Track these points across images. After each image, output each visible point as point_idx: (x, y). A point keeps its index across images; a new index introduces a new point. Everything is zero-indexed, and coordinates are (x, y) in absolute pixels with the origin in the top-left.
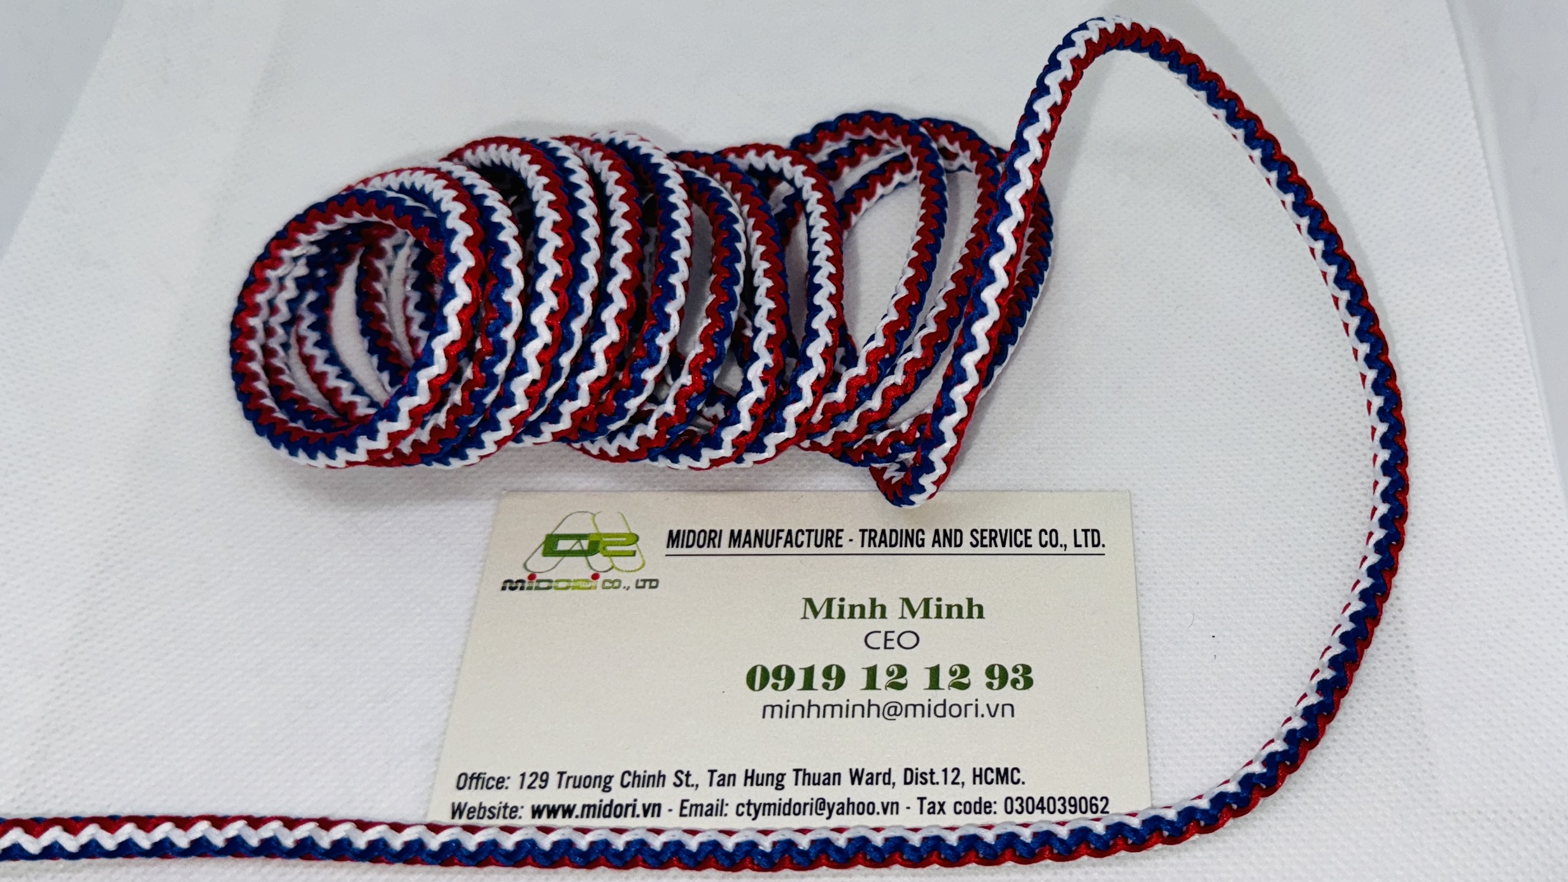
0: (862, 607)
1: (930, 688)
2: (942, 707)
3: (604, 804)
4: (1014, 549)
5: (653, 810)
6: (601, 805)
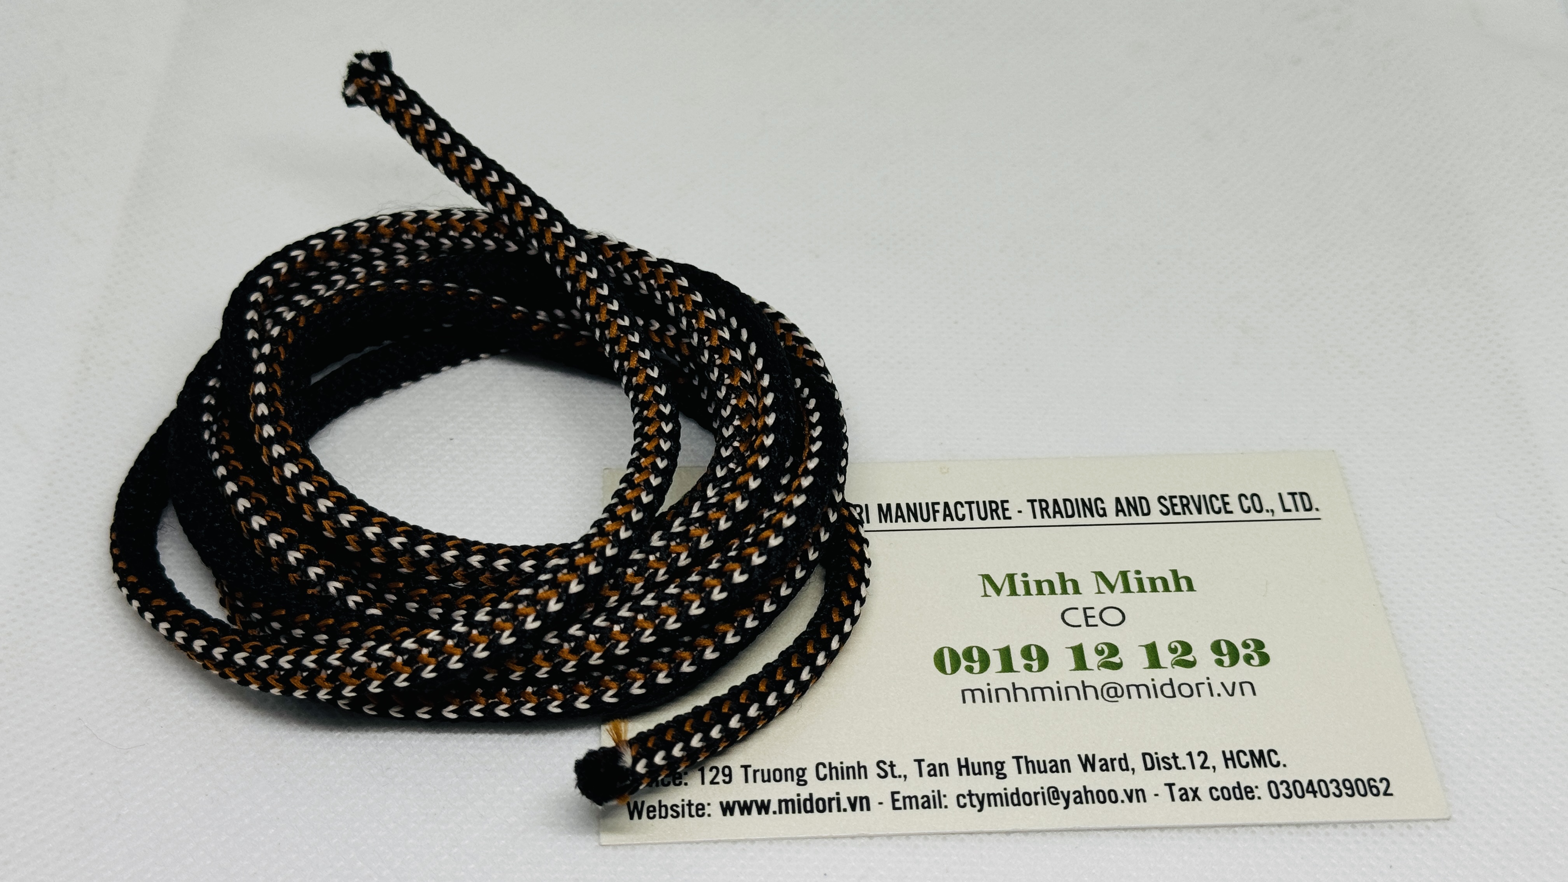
0: (1050, 583)
1: (1149, 668)
2: (1169, 686)
3: (802, 798)
4: (1213, 516)
5: (860, 803)
6: (799, 800)
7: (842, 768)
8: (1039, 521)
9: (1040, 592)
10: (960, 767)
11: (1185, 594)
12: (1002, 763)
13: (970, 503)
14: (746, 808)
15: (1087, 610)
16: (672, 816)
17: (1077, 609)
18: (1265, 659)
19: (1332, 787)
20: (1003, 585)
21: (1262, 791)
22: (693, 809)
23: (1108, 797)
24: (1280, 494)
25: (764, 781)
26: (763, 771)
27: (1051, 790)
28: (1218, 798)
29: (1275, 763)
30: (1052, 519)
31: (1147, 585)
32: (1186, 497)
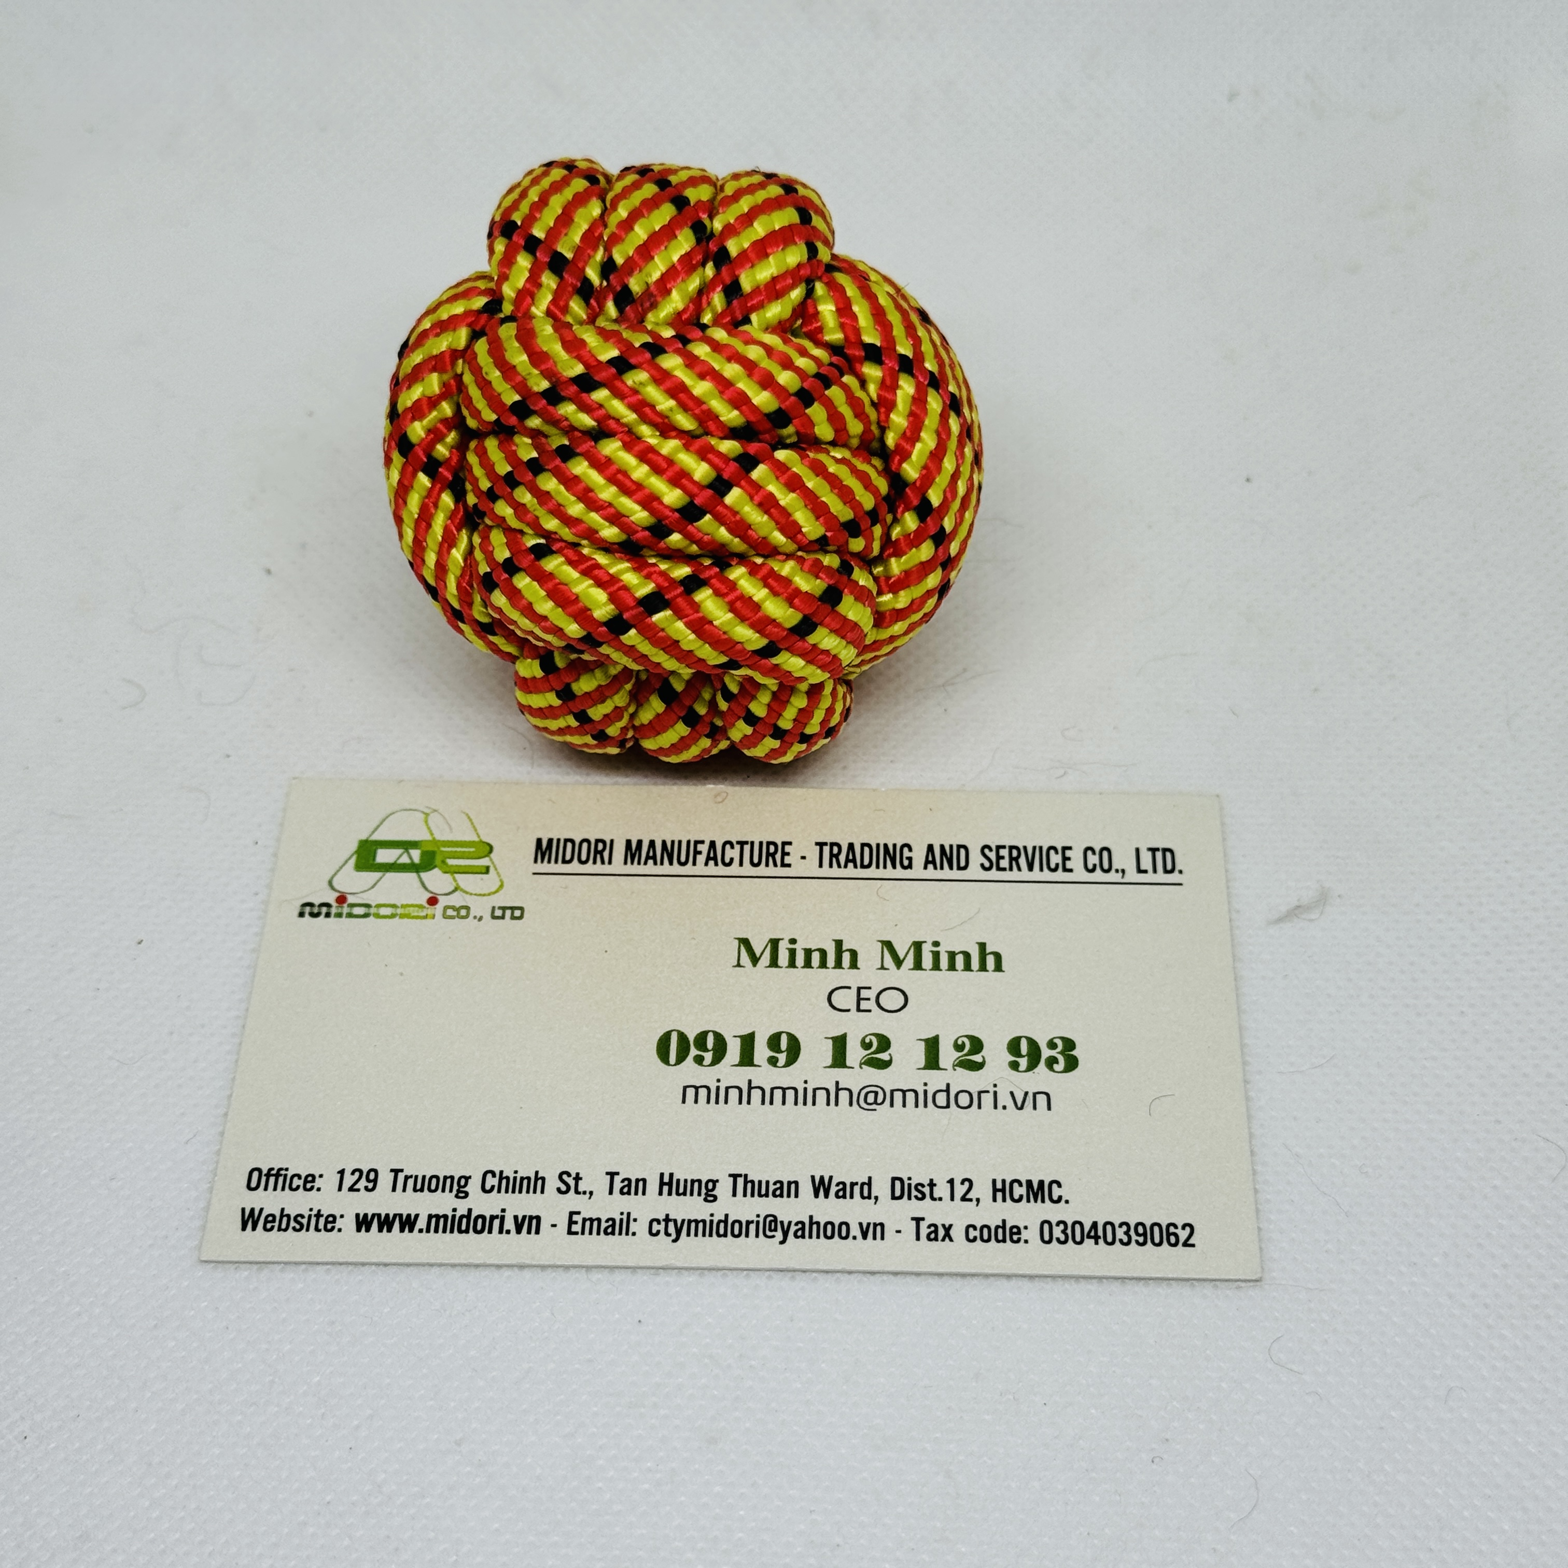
0: (823, 953)
1: (924, 1068)
2: (945, 1093)
3: (458, 1214)
4: (1047, 875)
5: (528, 1224)
7: (515, 1178)
8: (826, 871)
9: (808, 964)
10: (662, 1184)
11: (990, 975)
12: (715, 1182)
13: (742, 844)
14: (386, 1223)
15: (862, 991)
16: (294, 1229)
17: (849, 988)
18: (1072, 1064)
19: (1120, 1233)
20: (762, 954)
21: (1032, 1234)
22: (322, 1221)
23: (839, 1231)
24: (1137, 850)
25: (415, 1190)
26: (416, 1177)
27: (770, 1219)
28: (975, 1239)
29: (1055, 1198)
30: (843, 869)
31: (944, 962)
32: (1017, 848)
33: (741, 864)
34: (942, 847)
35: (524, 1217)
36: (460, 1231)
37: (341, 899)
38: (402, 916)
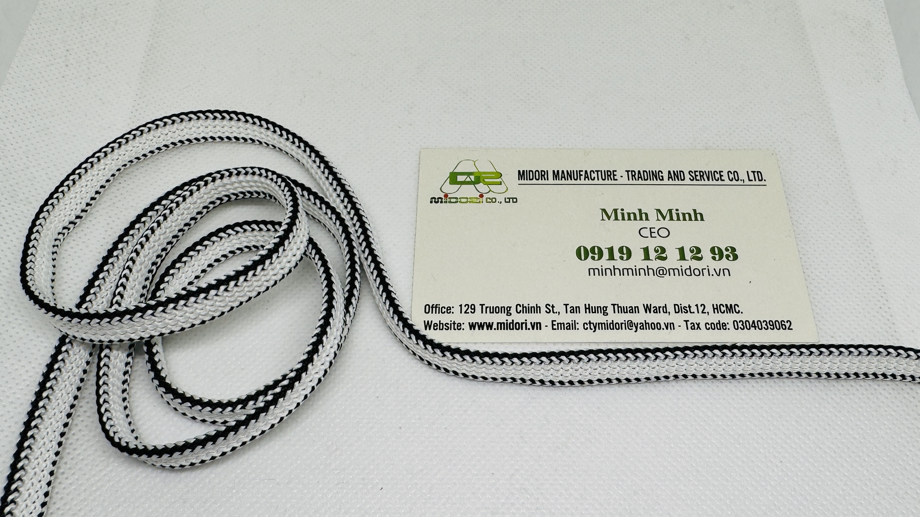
0: (635, 214)
1: (680, 260)
2: (689, 270)
3: (509, 322)
4: (715, 182)
5: (537, 326)
6: (507, 323)
7: (529, 307)
8: (631, 182)
9: (629, 219)
10: (586, 308)
11: (700, 222)
12: (606, 307)
13: (597, 171)
14: (481, 326)
15: (652, 229)
16: (446, 329)
17: (647, 228)
18: (736, 257)
20: (611, 215)
21: (730, 326)
22: (456, 325)
23: (656, 326)
24: (747, 172)
25: (490, 313)
26: (490, 307)
27: (630, 322)
28: (709, 329)
29: (737, 311)
30: (637, 181)
31: (681, 217)
32: (702, 172)
33: (598, 180)
34: (674, 172)
35: (534, 323)
36: (510, 329)
37: (446, 196)
38: (470, 202)
